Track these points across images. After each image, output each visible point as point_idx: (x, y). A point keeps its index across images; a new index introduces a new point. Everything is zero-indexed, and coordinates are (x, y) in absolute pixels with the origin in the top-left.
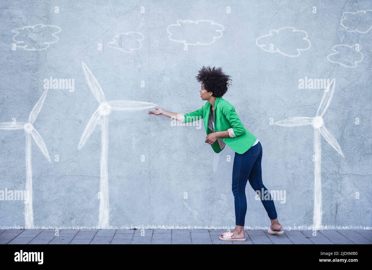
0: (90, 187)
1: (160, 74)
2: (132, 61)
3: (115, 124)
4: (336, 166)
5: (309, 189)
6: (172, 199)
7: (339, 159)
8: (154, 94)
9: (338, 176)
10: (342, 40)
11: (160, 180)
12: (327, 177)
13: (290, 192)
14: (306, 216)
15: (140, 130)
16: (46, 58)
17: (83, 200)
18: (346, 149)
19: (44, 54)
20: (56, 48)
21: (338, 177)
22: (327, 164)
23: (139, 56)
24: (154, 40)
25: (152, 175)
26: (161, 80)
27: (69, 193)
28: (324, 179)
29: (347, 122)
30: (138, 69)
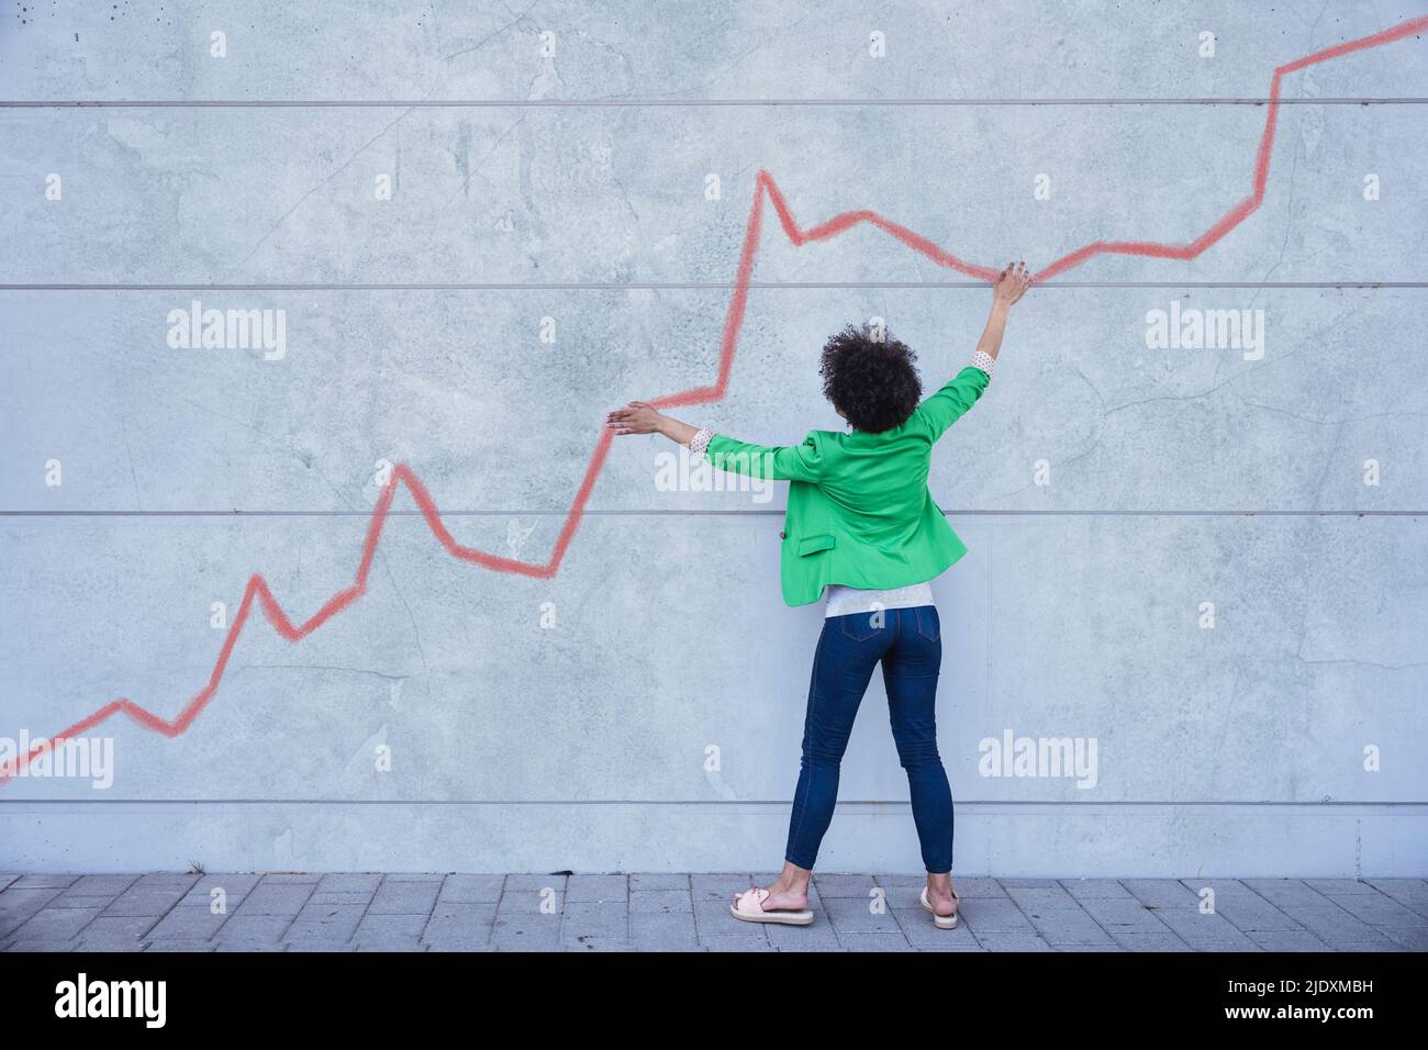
0: (346, 710)
1: (614, 275)
2: (505, 226)
3: (441, 468)
4: (1289, 630)
5: (1188, 718)
6: (659, 758)
7: (1301, 603)
8: (593, 355)
9: (1297, 667)
10: (1311, 146)
11: (613, 683)
12: (1257, 673)
13: (1111, 732)
14: (1174, 823)
15: (539, 493)
16: (176, 214)
17: (318, 759)
18: (1327, 565)
19: (170, 198)
20: (215, 175)
21: (1298, 674)
22: (1257, 624)
23: (532, 207)
24: (593, 148)
25: (585, 666)
26: (617, 300)
27: (265, 734)
28: (1245, 678)
29: (1333, 460)
30: (531, 258)
